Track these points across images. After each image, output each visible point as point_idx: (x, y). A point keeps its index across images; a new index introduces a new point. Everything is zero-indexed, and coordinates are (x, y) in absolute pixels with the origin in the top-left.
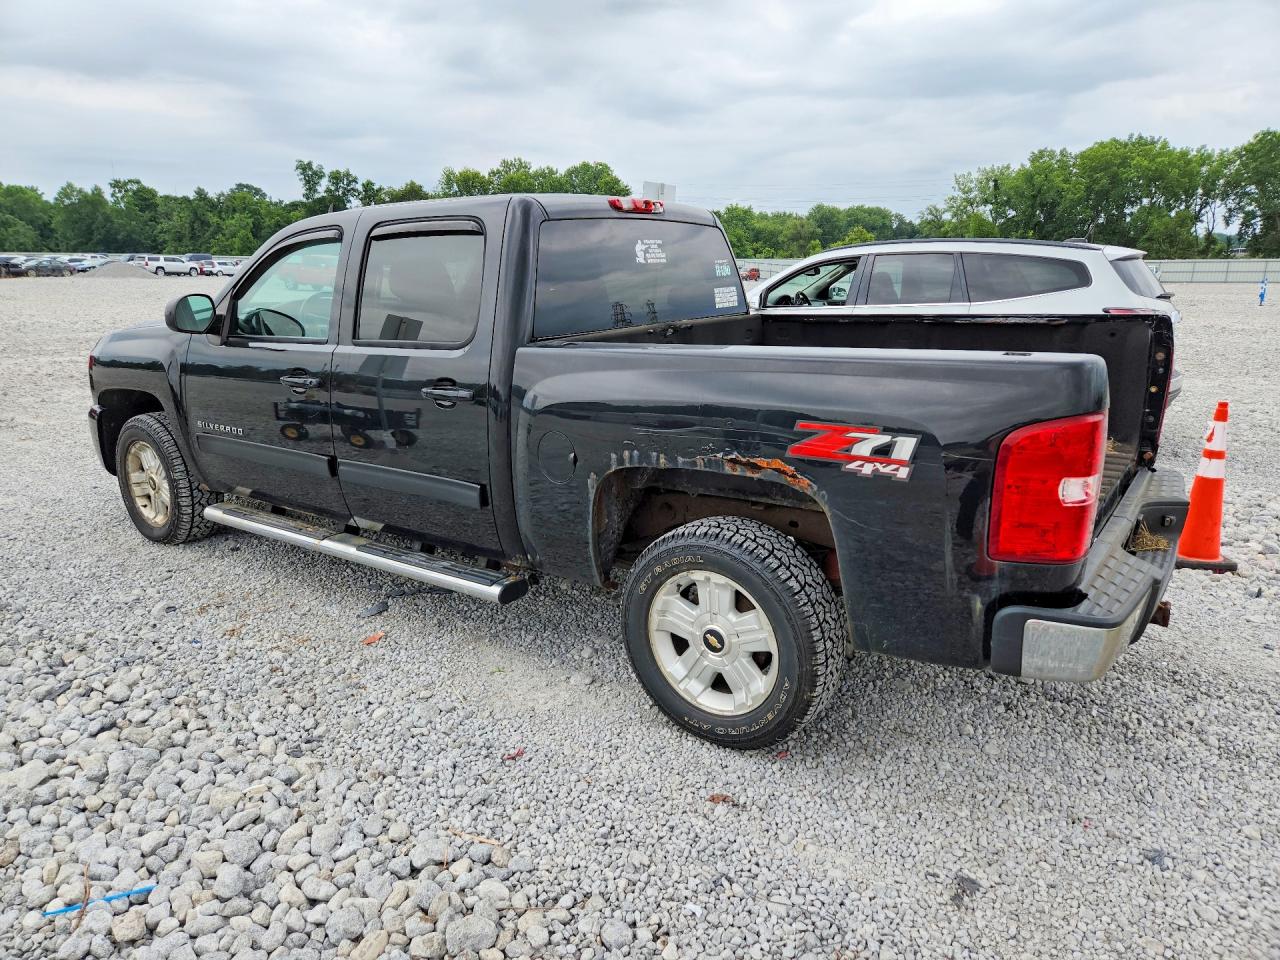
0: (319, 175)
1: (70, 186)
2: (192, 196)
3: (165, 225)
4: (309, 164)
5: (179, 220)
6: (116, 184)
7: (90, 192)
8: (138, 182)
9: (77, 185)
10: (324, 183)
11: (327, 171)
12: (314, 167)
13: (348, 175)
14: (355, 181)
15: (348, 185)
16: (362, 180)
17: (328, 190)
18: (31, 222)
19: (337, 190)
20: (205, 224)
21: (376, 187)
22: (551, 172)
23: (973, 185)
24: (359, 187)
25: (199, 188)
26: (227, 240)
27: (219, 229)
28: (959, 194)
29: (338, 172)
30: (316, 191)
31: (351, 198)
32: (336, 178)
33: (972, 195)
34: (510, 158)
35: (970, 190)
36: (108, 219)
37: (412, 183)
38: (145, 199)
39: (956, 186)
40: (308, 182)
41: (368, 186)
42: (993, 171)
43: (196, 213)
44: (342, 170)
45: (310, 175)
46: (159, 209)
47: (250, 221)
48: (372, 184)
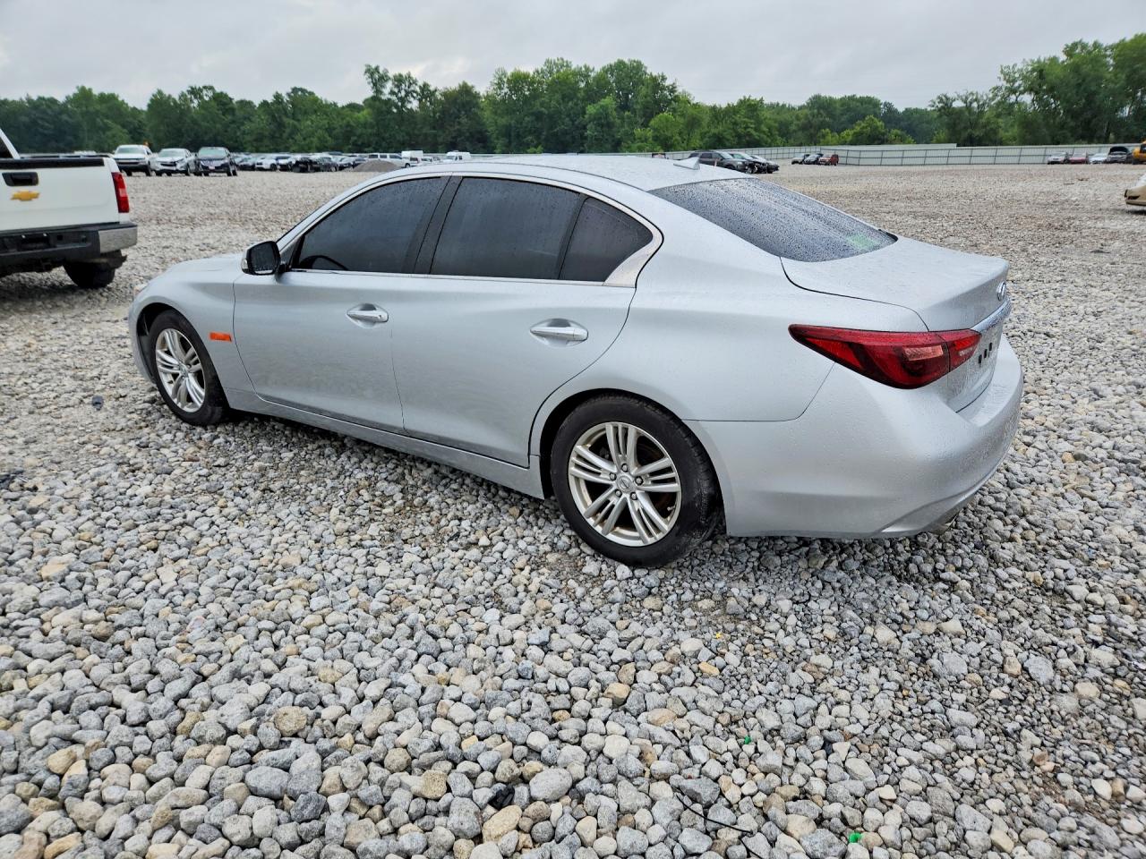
0: (384, 78)
1: (160, 92)
2: (270, 99)
3: (247, 127)
4: (377, 69)
5: (261, 123)
6: (195, 92)
7: (177, 98)
8: (211, 88)
9: (166, 92)
10: (389, 86)
11: (391, 74)
12: (381, 71)
13: (409, 77)
14: (415, 82)
15: (409, 87)
16: (420, 83)
17: (392, 93)
18: (123, 126)
19: (399, 91)
20: (281, 125)
21: (432, 88)
22: (587, 69)
23: (1017, 75)
24: (418, 90)
25: (277, 93)
26: (305, 139)
27: (295, 130)
28: (1004, 84)
29: (401, 75)
30: (381, 93)
31: (412, 99)
32: (399, 80)
33: (1016, 84)
34: (554, 58)
35: (1014, 81)
36: (194, 122)
37: (465, 84)
38: (225, 104)
39: (1002, 76)
40: (375, 85)
41: (425, 87)
42: (1039, 61)
43: (273, 116)
44: (404, 73)
45: (377, 78)
46: (237, 113)
47: (326, 122)
48: (429, 86)
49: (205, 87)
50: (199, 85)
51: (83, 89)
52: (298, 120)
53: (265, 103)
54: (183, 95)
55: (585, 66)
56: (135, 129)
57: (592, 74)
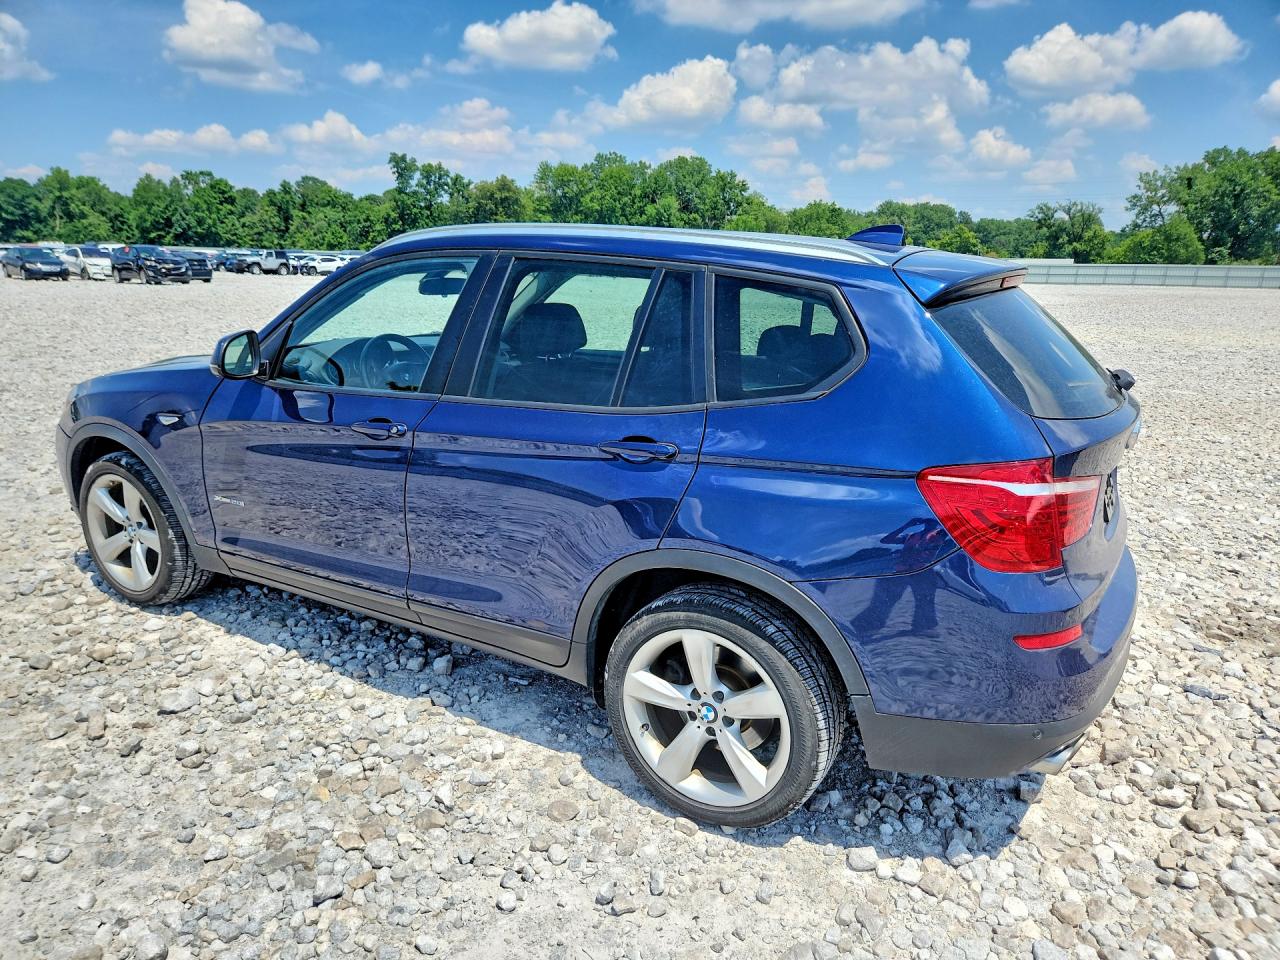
0: (411, 168)
1: (148, 177)
2: (277, 188)
3: (248, 218)
4: (403, 158)
5: (265, 215)
6: (188, 176)
7: (167, 183)
8: (210, 174)
9: (156, 177)
10: (417, 175)
11: (419, 164)
12: (408, 160)
13: (440, 167)
14: (446, 174)
15: (440, 179)
16: (452, 175)
17: (419, 185)
18: (103, 214)
19: (428, 183)
20: (288, 218)
21: (466, 181)
22: (643, 165)
24: (450, 182)
25: (285, 181)
26: (315, 234)
27: (305, 223)
29: (430, 165)
30: (407, 184)
31: (442, 193)
32: (428, 172)
36: (186, 211)
37: (504, 177)
38: (223, 192)
40: (400, 175)
41: (457, 180)
43: (279, 207)
44: (434, 163)
45: (402, 166)
46: (238, 202)
47: (341, 215)
48: (462, 178)
49: (201, 173)
50: (195, 169)
51: (57, 172)
52: (309, 213)
53: (271, 193)
54: (175, 180)
55: (641, 162)
56: (117, 217)
57: (649, 171)
